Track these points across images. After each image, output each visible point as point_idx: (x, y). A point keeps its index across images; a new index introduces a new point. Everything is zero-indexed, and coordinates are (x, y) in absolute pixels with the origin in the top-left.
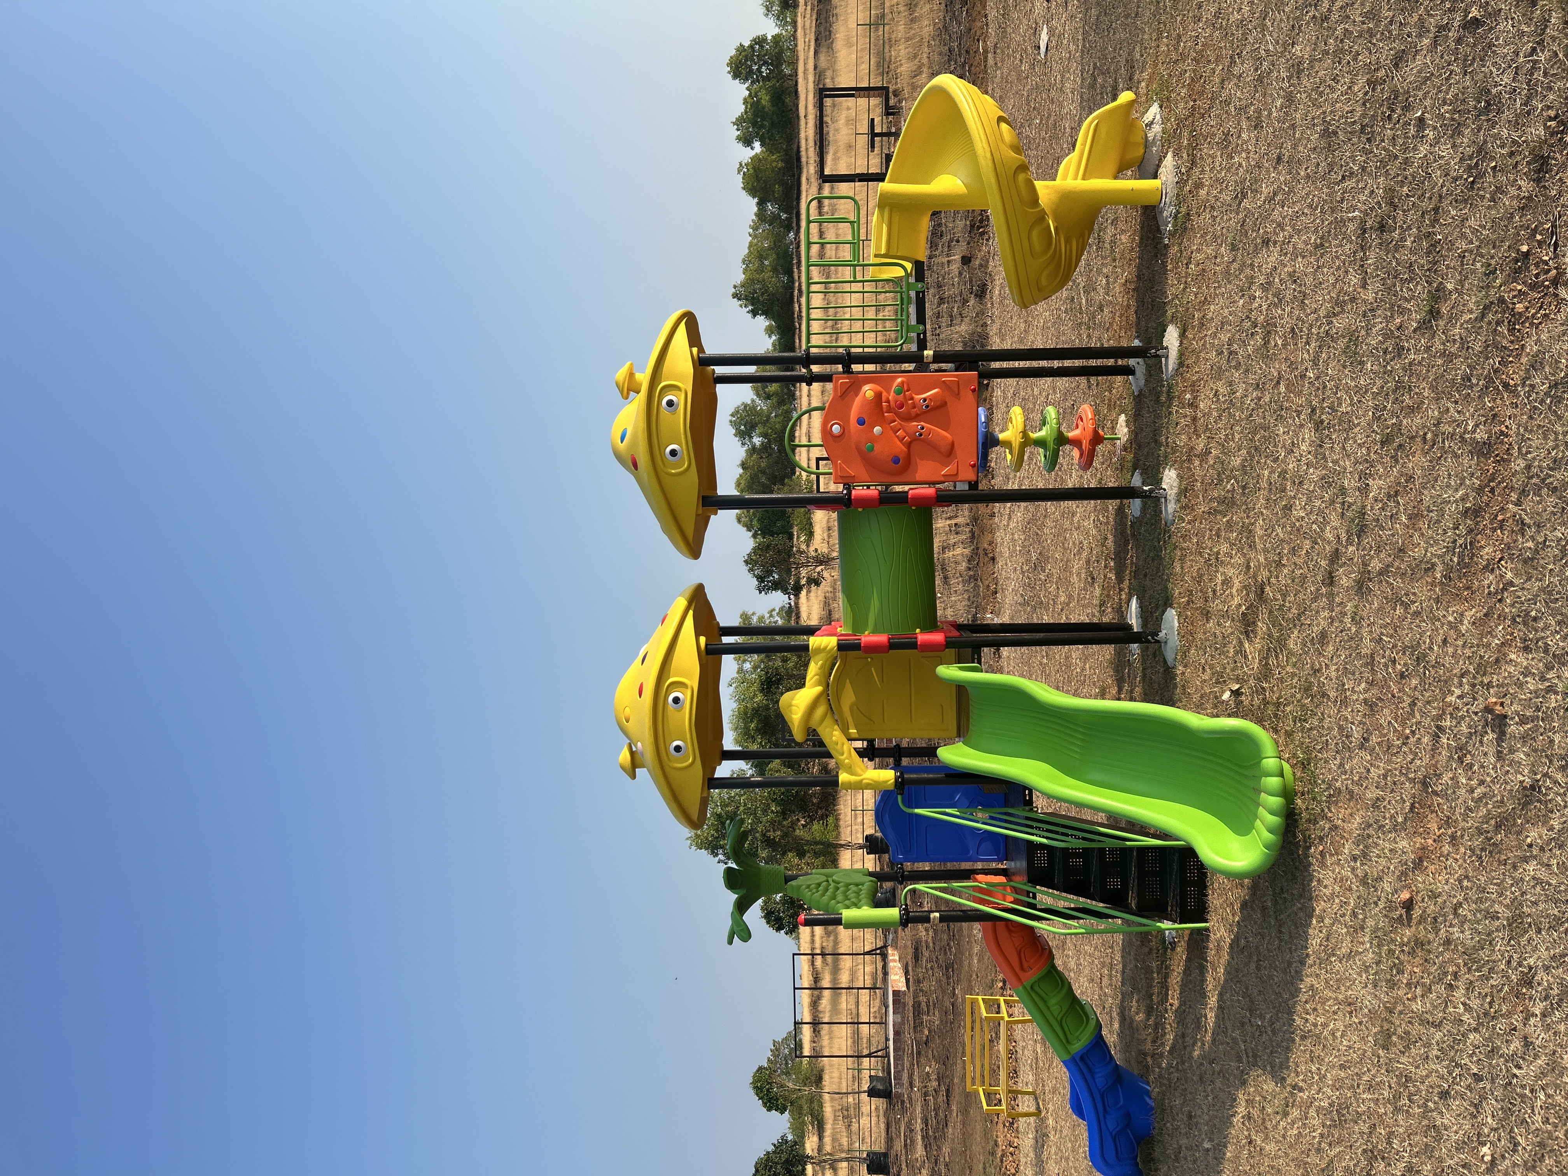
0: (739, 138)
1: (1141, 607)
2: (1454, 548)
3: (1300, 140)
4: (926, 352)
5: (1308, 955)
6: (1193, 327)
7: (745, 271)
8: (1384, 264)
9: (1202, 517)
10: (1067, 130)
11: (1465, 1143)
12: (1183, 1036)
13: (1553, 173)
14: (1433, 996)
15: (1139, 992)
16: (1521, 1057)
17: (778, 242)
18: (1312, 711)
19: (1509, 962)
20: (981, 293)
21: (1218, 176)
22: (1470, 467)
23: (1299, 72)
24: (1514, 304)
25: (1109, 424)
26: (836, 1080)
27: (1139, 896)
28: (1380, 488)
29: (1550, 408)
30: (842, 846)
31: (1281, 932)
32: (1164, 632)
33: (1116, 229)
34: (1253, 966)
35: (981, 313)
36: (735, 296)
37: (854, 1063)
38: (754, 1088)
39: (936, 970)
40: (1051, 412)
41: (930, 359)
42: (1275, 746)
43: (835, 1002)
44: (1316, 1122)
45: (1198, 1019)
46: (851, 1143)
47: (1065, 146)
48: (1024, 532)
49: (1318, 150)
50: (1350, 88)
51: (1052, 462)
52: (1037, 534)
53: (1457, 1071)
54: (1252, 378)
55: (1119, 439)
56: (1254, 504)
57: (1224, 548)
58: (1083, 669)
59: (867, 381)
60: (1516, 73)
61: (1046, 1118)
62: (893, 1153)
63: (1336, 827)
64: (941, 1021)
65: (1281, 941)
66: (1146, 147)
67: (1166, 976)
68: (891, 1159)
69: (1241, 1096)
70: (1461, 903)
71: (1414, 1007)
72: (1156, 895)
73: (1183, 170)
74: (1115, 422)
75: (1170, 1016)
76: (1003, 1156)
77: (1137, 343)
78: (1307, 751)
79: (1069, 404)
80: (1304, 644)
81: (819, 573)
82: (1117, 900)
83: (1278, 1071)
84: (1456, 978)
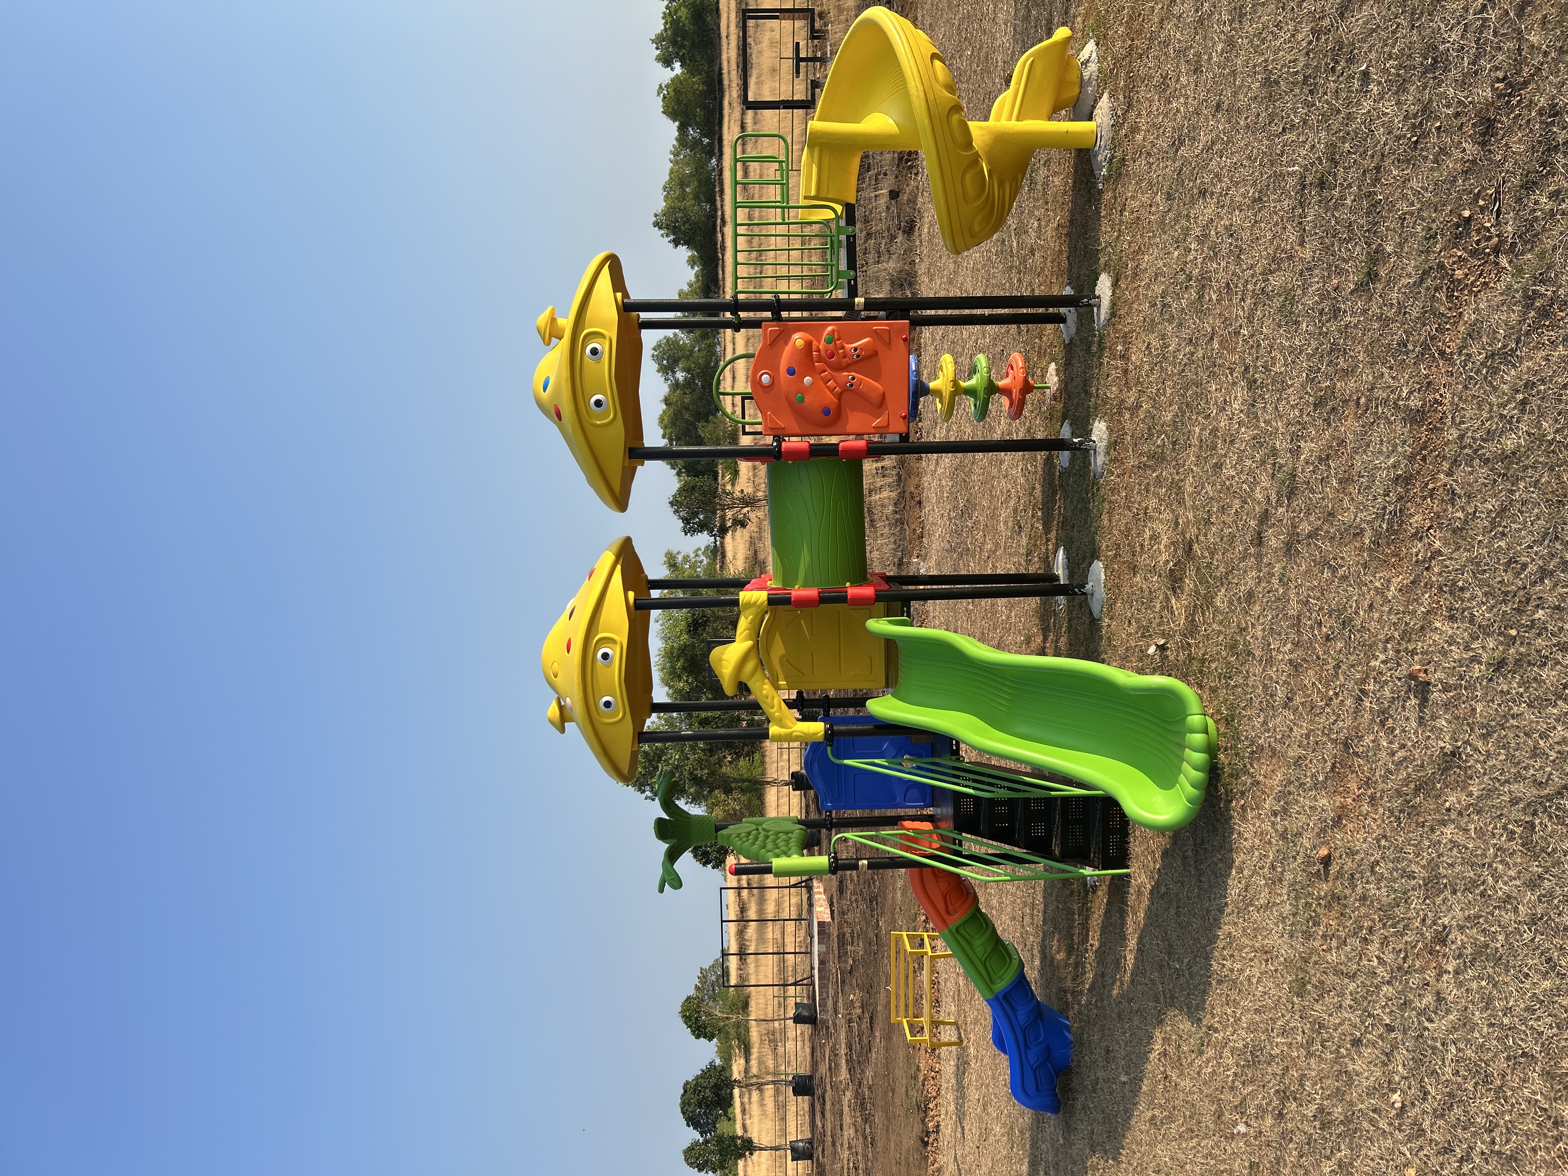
0: (658, 59)
1: (1068, 558)
2: (1384, 515)
3: (1240, 87)
4: (857, 300)
5: (1226, 904)
6: (1126, 277)
7: (666, 198)
8: (1323, 222)
9: (1131, 472)
10: (1000, 64)
11: (1375, 1088)
12: (1103, 975)
13: (1499, 137)
14: (1348, 948)
15: (1060, 932)
16: (1433, 1012)
17: (700, 167)
18: (1237, 668)
19: (1424, 920)
20: (910, 229)
21: (1155, 121)
22: (1403, 434)
23: (1242, 16)
24: (1454, 270)
25: (1039, 372)
26: (762, 1006)
27: (1062, 843)
28: (1312, 451)
29: (1486, 378)
30: (768, 783)
31: (1201, 881)
32: (1091, 584)
33: (1048, 170)
34: (1173, 911)
35: (909, 250)
36: (656, 224)
37: (780, 990)
38: (683, 1016)
39: (860, 903)
40: (982, 360)
41: (862, 307)
42: (1199, 701)
43: (761, 933)
44: (1230, 1061)
45: (1117, 960)
46: (777, 1066)
47: (997, 80)
48: (952, 479)
49: (1259, 100)
50: (1293, 36)
51: (983, 413)
52: (965, 481)
53: (1370, 1021)
54: (1185, 333)
55: (1049, 388)
56: (1185, 461)
57: (1153, 503)
58: (1009, 617)
59: (798, 329)
60: (1465, 30)
61: (968, 1047)
62: (818, 1076)
63: (1258, 783)
64: (865, 952)
65: (1200, 889)
66: (1081, 87)
67: (1087, 918)
68: (816, 1081)
69: (1158, 1034)
70: (1378, 861)
71: (1329, 957)
72: (1079, 842)
73: (1119, 113)
74: (1044, 370)
75: (1090, 956)
76: (924, 1080)
77: (1068, 291)
78: (1232, 707)
79: (999, 349)
80: (1231, 603)
81: (745, 515)
82: (1040, 848)
83: (1195, 1012)
84: (1371, 932)
